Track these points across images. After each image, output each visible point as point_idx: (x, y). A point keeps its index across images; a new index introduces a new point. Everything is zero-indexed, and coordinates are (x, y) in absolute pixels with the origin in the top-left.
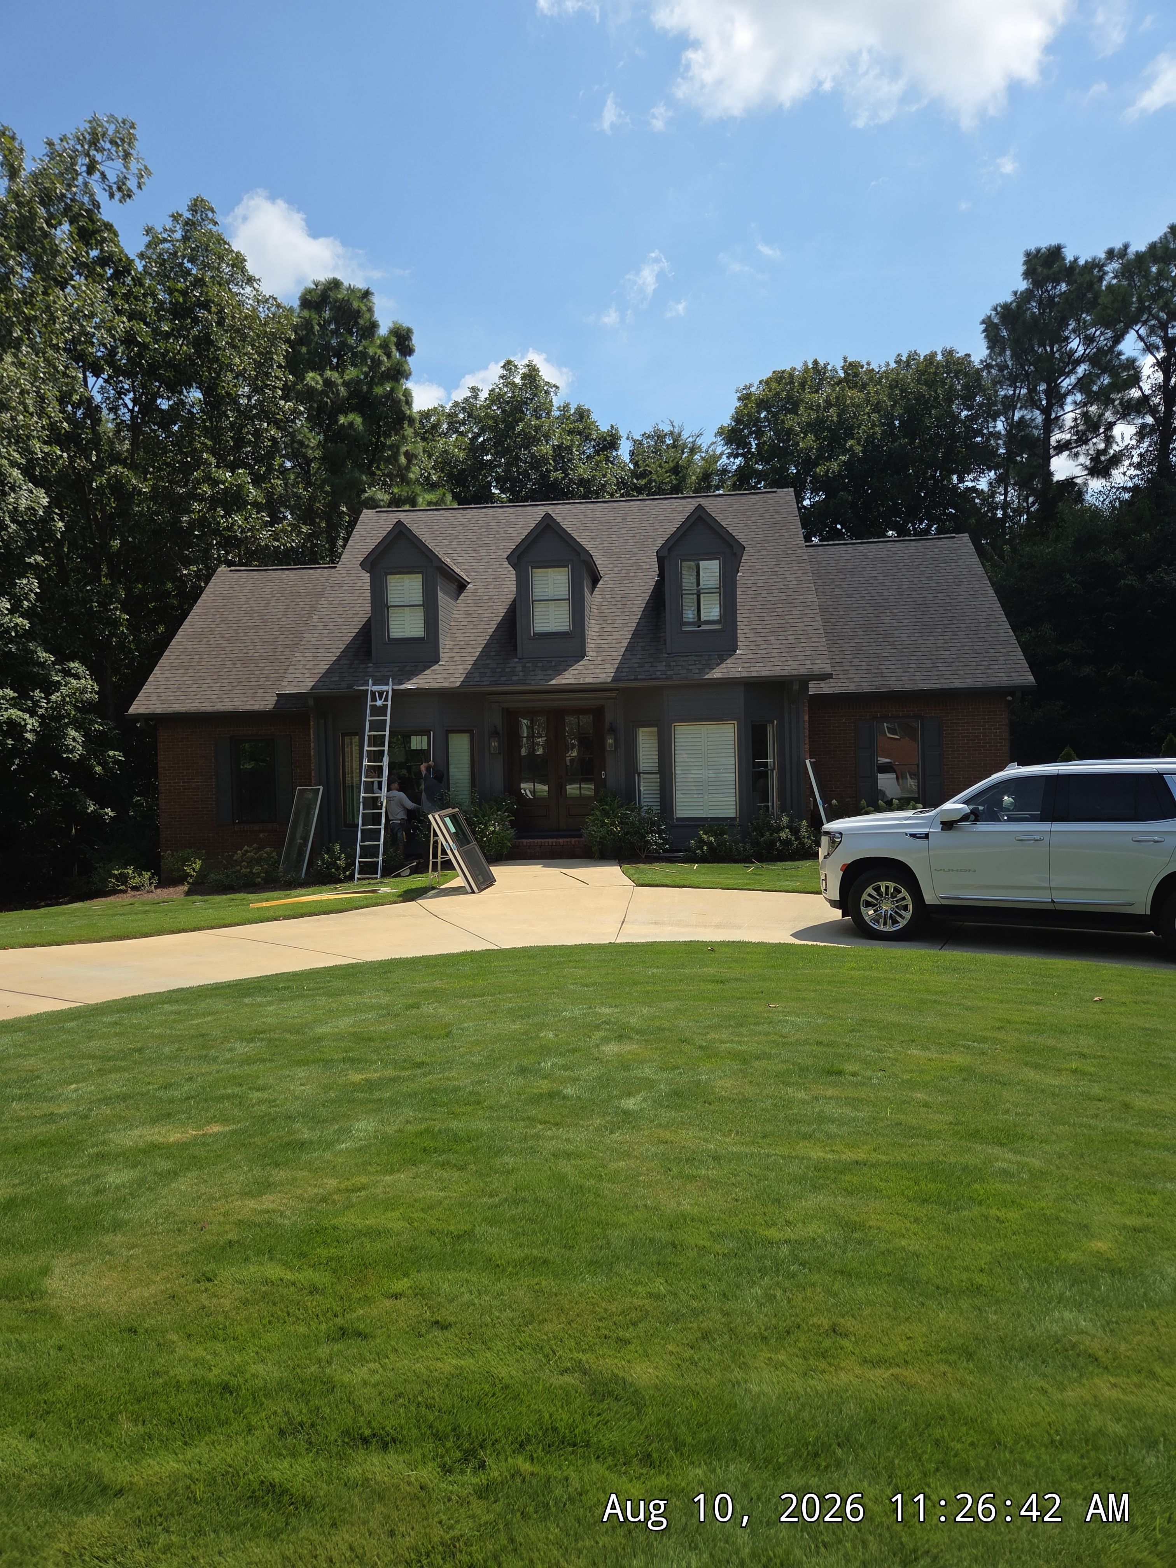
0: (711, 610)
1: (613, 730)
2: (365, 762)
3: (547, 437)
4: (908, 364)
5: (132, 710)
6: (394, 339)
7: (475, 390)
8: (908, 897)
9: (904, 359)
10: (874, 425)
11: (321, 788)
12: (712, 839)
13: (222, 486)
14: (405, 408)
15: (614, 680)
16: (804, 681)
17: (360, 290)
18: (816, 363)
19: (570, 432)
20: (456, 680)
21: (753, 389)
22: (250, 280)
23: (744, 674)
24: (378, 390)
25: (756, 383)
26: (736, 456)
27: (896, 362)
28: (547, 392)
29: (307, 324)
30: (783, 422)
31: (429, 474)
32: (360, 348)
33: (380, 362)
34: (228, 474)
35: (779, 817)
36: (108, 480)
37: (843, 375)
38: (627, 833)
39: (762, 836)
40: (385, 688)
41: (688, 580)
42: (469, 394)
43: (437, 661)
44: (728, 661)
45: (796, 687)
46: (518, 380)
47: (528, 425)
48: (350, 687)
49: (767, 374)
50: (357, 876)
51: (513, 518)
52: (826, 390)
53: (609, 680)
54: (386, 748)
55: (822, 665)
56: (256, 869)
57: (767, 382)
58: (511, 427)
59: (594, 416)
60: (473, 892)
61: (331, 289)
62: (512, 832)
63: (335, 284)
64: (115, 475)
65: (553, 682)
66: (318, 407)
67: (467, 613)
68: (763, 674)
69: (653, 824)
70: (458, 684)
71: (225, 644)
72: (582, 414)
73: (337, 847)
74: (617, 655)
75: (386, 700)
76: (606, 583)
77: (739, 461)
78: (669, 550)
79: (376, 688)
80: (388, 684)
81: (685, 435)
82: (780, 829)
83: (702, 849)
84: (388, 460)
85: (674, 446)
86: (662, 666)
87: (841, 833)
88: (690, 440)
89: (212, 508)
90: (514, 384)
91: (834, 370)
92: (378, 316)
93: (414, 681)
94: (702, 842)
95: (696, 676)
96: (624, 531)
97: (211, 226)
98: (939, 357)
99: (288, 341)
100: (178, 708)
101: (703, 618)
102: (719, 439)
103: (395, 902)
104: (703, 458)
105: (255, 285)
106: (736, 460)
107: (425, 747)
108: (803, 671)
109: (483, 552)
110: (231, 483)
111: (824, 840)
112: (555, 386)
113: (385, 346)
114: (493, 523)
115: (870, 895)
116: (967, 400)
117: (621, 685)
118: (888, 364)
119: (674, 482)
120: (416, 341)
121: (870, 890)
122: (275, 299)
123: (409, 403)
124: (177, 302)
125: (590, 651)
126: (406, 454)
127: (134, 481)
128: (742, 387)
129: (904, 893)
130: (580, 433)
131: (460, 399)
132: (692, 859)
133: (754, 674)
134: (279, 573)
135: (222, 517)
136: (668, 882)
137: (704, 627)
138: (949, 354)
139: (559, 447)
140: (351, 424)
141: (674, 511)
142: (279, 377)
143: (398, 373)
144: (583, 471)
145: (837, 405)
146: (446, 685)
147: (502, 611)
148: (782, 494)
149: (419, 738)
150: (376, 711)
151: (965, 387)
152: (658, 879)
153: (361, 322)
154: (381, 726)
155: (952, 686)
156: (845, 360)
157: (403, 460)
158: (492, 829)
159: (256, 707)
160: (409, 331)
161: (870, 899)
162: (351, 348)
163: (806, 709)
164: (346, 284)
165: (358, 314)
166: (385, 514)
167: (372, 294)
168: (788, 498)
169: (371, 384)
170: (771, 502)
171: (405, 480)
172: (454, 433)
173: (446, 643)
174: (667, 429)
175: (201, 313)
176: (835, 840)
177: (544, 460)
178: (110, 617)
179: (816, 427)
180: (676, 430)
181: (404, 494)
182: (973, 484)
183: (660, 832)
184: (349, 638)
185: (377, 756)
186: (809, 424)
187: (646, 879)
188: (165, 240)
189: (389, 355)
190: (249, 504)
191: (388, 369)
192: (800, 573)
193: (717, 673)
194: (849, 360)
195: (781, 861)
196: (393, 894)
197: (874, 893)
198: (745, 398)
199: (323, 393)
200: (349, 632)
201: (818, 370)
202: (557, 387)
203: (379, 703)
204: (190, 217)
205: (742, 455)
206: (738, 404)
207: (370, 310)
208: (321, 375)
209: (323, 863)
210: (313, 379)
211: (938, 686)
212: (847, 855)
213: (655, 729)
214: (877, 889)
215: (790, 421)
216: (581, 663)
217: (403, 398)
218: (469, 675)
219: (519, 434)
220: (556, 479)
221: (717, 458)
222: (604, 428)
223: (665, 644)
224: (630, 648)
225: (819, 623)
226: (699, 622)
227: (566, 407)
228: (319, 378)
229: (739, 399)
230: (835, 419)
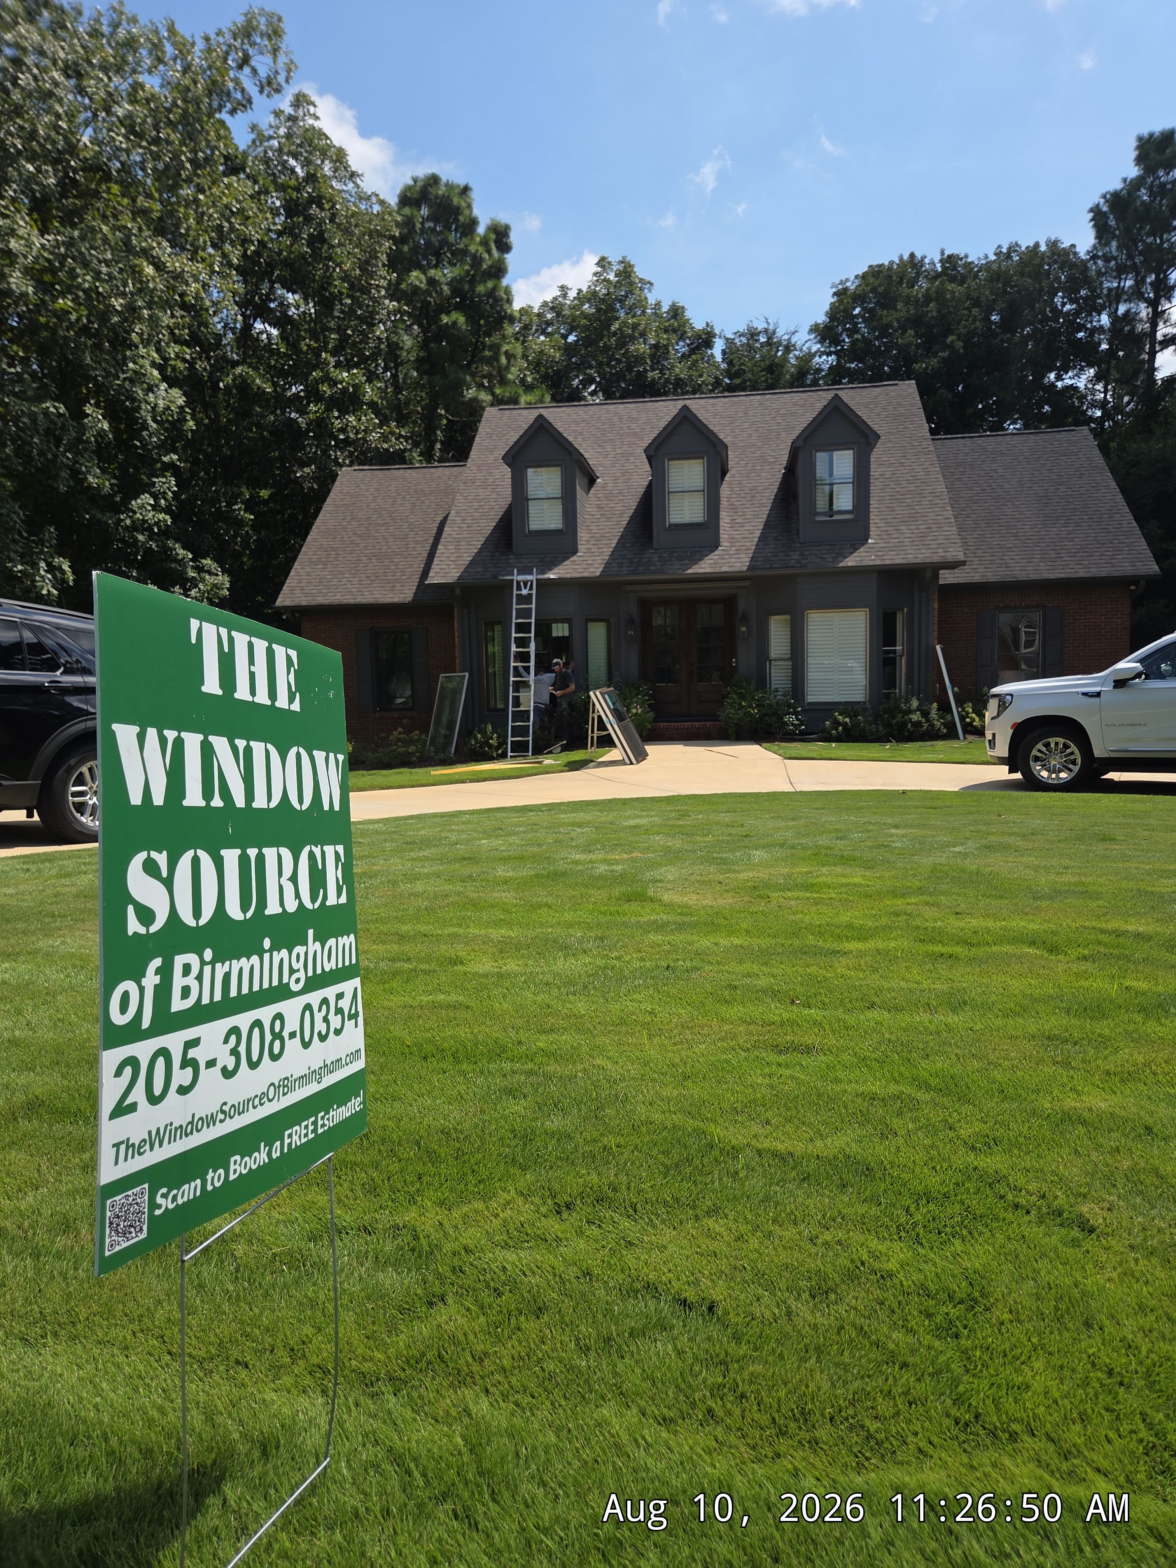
0: (844, 500)
1: (745, 618)
2: (514, 648)
3: (643, 334)
4: (1008, 256)
5: (279, 603)
6: (493, 236)
7: (564, 289)
8: (1077, 751)
9: (1004, 250)
10: (975, 320)
11: (467, 674)
12: (847, 720)
13: (340, 386)
14: (506, 306)
15: (750, 568)
16: (936, 568)
17: (458, 186)
18: (912, 255)
19: (666, 331)
20: (596, 570)
21: (848, 284)
22: (353, 175)
23: (878, 562)
24: (481, 289)
25: (853, 278)
26: (829, 354)
27: (995, 254)
28: (641, 289)
29: (408, 223)
30: (881, 317)
31: (525, 375)
32: (461, 246)
33: (482, 259)
34: (345, 374)
35: (907, 701)
36: (234, 380)
37: (940, 269)
38: (765, 715)
39: (894, 718)
40: (530, 577)
41: (821, 470)
42: (559, 293)
43: (575, 552)
44: (861, 550)
45: (929, 574)
46: (611, 277)
47: (625, 323)
48: (495, 577)
49: (863, 269)
50: (510, 754)
51: (634, 414)
52: (923, 283)
53: (745, 568)
54: (532, 635)
55: (956, 553)
56: (412, 749)
57: (864, 276)
58: (607, 325)
59: (688, 314)
60: (632, 763)
61: (430, 185)
62: (651, 715)
63: (434, 180)
64: (241, 375)
65: (690, 571)
66: (421, 307)
67: (599, 507)
68: (897, 562)
69: (790, 706)
70: (598, 574)
71: (358, 540)
72: (676, 312)
73: (490, 728)
74: (751, 544)
75: (531, 588)
76: (733, 476)
77: (832, 359)
78: (805, 440)
79: (521, 578)
80: (532, 574)
81: (780, 332)
82: (910, 712)
83: (837, 729)
84: (489, 361)
85: (769, 343)
86: (796, 556)
87: (1012, 695)
88: (786, 337)
89: (329, 409)
90: (608, 281)
91: (932, 263)
92: (476, 212)
93: (556, 570)
94: (837, 723)
95: (830, 565)
96: (746, 425)
97: (311, 121)
98: (1043, 248)
99: (392, 237)
100: (321, 600)
101: (835, 508)
102: (813, 336)
103: (563, 771)
104: (797, 358)
105: (359, 181)
106: (830, 358)
107: (567, 634)
108: (936, 559)
109: (609, 448)
110: (348, 383)
111: (993, 704)
112: (649, 282)
113: (485, 243)
114: (615, 419)
115: (1039, 751)
116: (1071, 293)
117: (759, 573)
118: (986, 257)
119: (769, 381)
120: (514, 238)
121: (1040, 746)
122: (377, 195)
123: (509, 301)
124: (291, 199)
125: (724, 543)
126: (506, 353)
127: (258, 381)
128: (838, 282)
129: (1073, 748)
130: (675, 331)
131: (549, 299)
132: (828, 739)
133: (888, 562)
134: (401, 471)
135: (337, 418)
136: (815, 756)
137: (836, 517)
138: (1053, 245)
139: (656, 346)
140: (455, 323)
141: (795, 404)
142: (383, 277)
143: (499, 271)
144: (680, 370)
145: (937, 300)
146: (586, 574)
147: (631, 503)
148: (903, 387)
149: (560, 625)
150: (522, 599)
151: (1069, 278)
152: (804, 753)
153: (461, 218)
154: (526, 613)
155: (1077, 575)
156: (942, 253)
157: (503, 360)
158: (634, 711)
159: (396, 600)
160: (507, 228)
161: (1039, 754)
162: (450, 245)
163: (936, 596)
164: (444, 179)
165: (457, 211)
166: (507, 412)
167: (471, 189)
168: (910, 390)
169: (473, 282)
170: (893, 394)
171: (503, 382)
172: (542, 334)
173: (583, 535)
174: (760, 326)
175: (314, 210)
176: (1004, 703)
177: (639, 359)
178: (237, 517)
179: (916, 322)
180: (771, 327)
181: (507, 394)
182: (1073, 381)
183: (796, 714)
184: (487, 531)
185: (522, 642)
186: (908, 320)
187: (793, 753)
188: (271, 138)
189: (489, 252)
190: (366, 404)
191: (490, 267)
192: (926, 465)
193: (851, 561)
194: (947, 253)
195: (913, 741)
196: (559, 765)
197: (1044, 749)
198: (841, 293)
199: (428, 293)
200: (488, 526)
201: (913, 263)
202: (651, 284)
203: (525, 592)
204: (292, 113)
205: (836, 353)
206: (833, 300)
207: (469, 206)
208: (425, 273)
209: (476, 743)
210: (417, 278)
211: (1063, 576)
212: (1017, 714)
213: (788, 617)
214: (1047, 745)
215: (889, 317)
216: (716, 553)
217: (505, 296)
218: (608, 565)
219: (615, 334)
220: (653, 380)
221: (812, 355)
222: (699, 325)
223: (798, 534)
224: (762, 538)
225: (949, 513)
226: (831, 512)
227: (658, 304)
228: (422, 277)
229: (835, 294)
230: (934, 314)
